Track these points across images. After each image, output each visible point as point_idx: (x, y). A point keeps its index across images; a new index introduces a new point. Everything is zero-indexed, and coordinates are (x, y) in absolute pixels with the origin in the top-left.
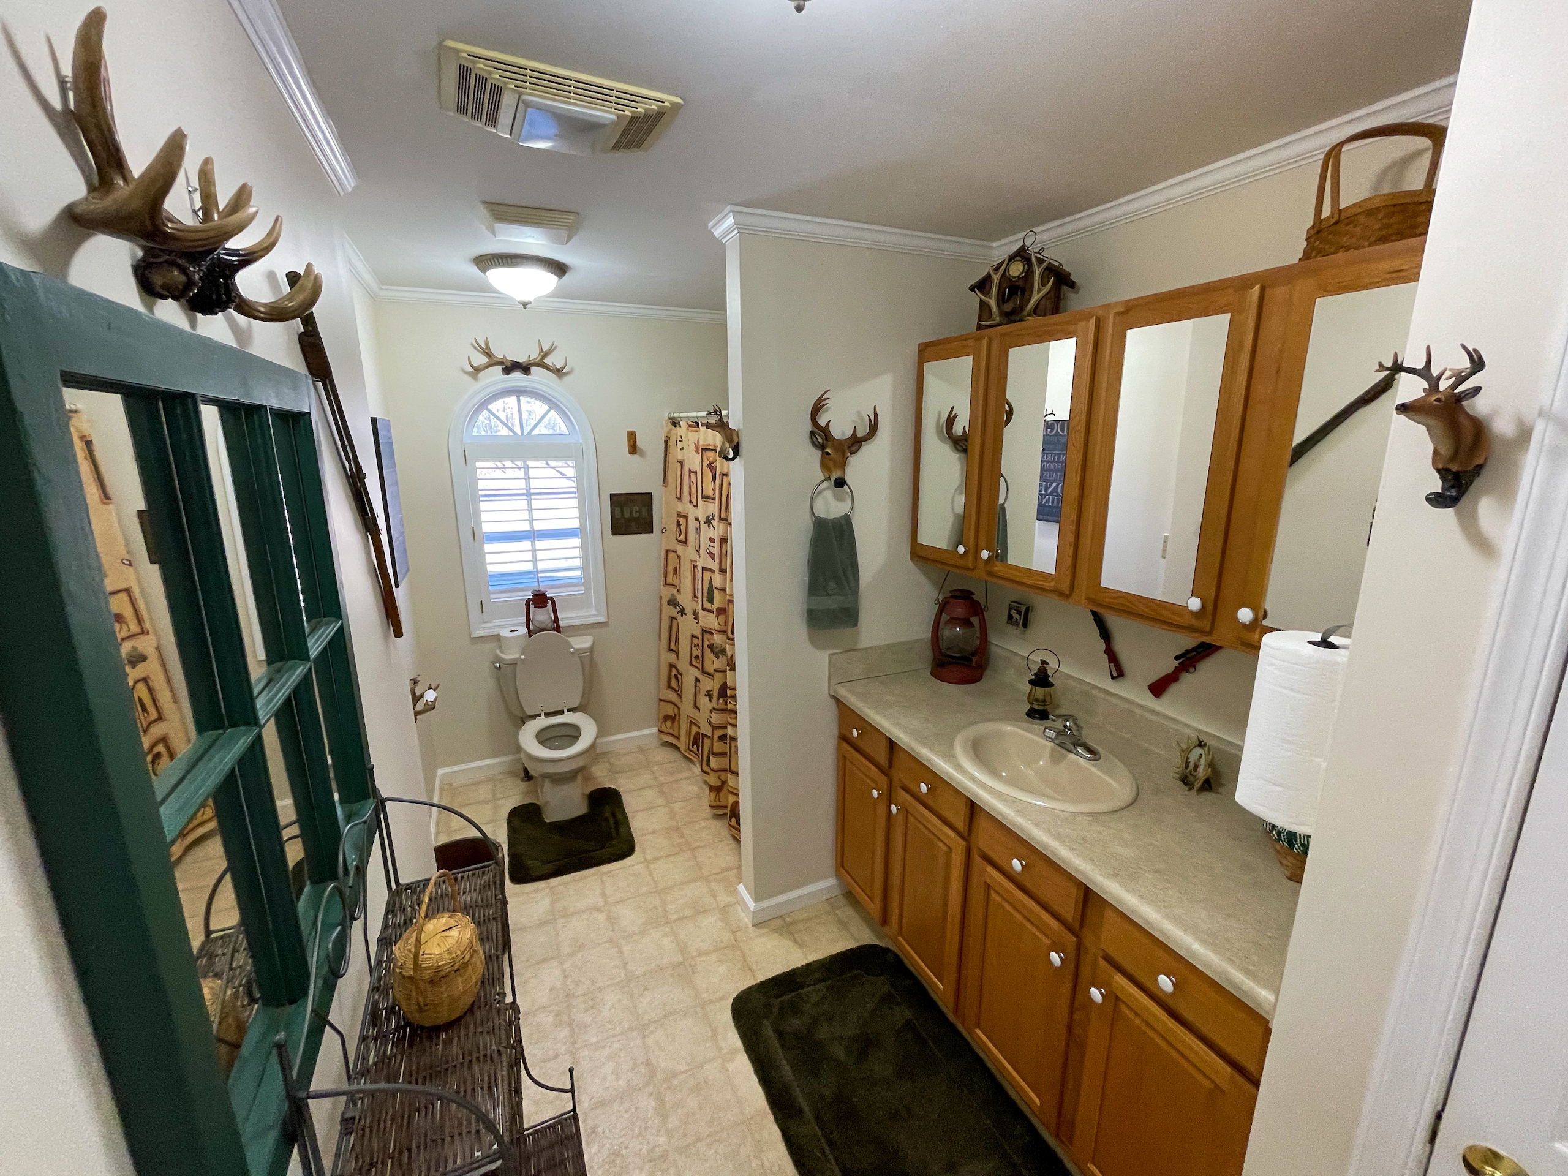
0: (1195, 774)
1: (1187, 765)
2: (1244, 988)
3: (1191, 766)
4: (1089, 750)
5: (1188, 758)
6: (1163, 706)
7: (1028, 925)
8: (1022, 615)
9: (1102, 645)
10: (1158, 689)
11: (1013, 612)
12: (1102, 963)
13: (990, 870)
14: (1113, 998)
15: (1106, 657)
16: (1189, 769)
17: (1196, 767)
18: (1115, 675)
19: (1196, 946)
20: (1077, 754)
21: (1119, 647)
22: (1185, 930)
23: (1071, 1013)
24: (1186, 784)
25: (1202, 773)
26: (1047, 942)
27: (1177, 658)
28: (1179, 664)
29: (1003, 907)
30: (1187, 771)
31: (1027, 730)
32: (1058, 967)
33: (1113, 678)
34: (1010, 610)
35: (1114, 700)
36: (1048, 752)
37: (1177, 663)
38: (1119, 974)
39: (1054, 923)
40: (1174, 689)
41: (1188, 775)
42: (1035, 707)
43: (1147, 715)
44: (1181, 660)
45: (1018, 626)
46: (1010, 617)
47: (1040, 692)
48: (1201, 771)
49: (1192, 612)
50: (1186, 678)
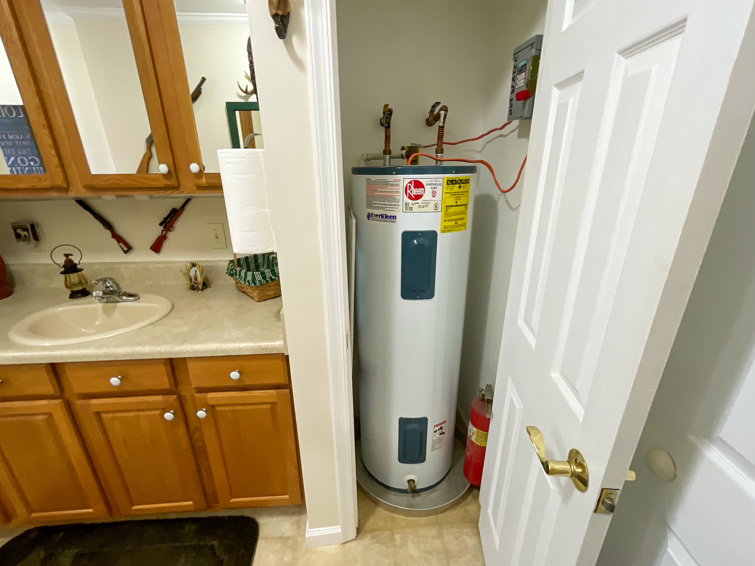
0: (197, 282)
1: (191, 280)
2: (269, 347)
3: (193, 280)
4: (131, 295)
5: (189, 277)
6: (163, 257)
7: (142, 413)
8: (30, 231)
9: (108, 233)
10: (157, 247)
11: (19, 231)
12: (198, 395)
13: (94, 401)
14: (211, 409)
15: (114, 241)
16: (193, 281)
17: (196, 278)
18: (126, 249)
19: (243, 345)
20: (124, 301)
21: (121, 230)
22: (234, 342)
23: (190, 438)
24: (194, 290)
25: (200, 279)
26: (158, 412)
27: (161, 224)
28: (163, 228)
29: (116, 418)
30: (192, 282)
31: (77, 304)
32: (173, 420)
33: (125, 252)
34: (15, 229)
35: (132, 266)
36: (100, 311)
37: (162, 228)
38: (209, 393)
39: (159, 398)
40: (166, 244)
41: (194, 285)
42: (76, 289)
43: (157, 265)
44: (163, 225)
45: (30, 241)
46: (18, 236)
47: (74, 277)
48: (199, 278)
49: (164, 175)
50: (171, 235)
